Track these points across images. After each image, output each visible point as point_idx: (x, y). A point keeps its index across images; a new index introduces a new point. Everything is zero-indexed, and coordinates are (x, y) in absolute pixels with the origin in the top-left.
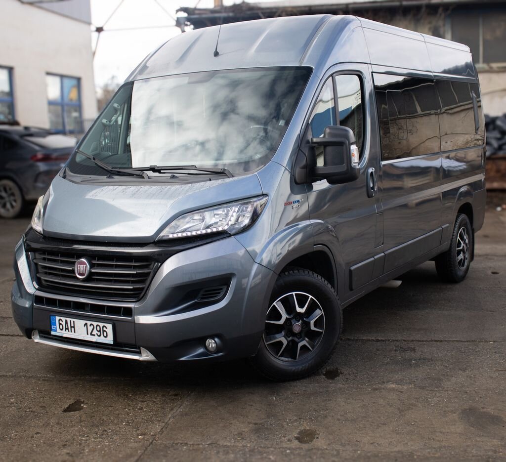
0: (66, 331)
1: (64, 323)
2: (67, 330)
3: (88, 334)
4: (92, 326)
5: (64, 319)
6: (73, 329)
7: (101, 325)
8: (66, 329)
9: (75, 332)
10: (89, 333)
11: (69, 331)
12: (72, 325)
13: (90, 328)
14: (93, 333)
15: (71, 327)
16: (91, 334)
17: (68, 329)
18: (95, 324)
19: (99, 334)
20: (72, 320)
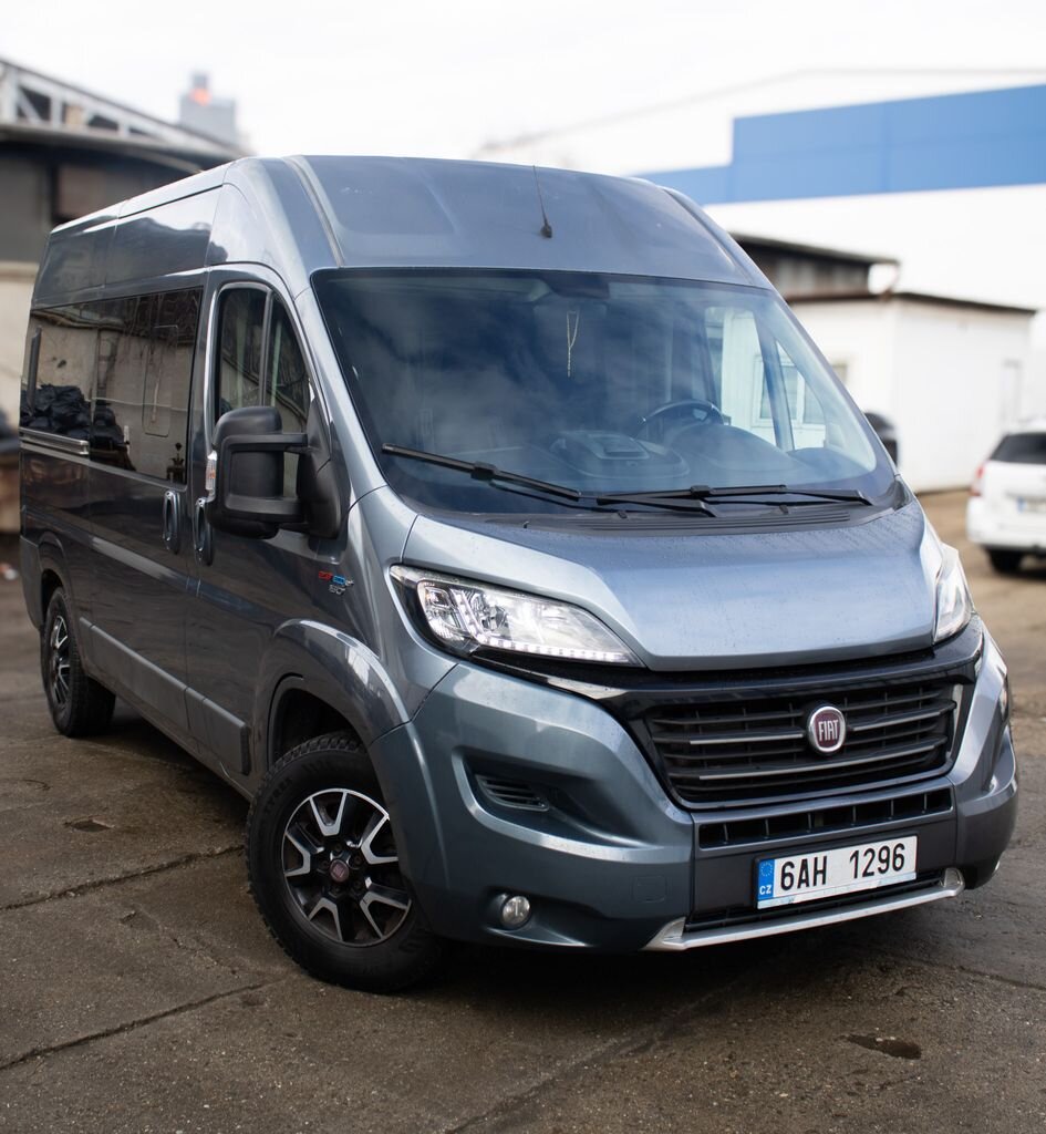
0: (799, 886)
1: (796, 872)
2: (803, 885)
3: (856, 876)
4: (870, 855)
5: (797, 860)
6: (820, 877)
7: (891, 844)
8: (801, 881)
9: (824, 882)
10: (860, 872)
11: (808, 885)
12: (820, 868)
13: (863, 861)
14: (869, 871)
15: (816, 872)
16: (866, 874)
17: (807, 881)
18: (877, 846)
19: (884, 866)
20: (820, 855)
